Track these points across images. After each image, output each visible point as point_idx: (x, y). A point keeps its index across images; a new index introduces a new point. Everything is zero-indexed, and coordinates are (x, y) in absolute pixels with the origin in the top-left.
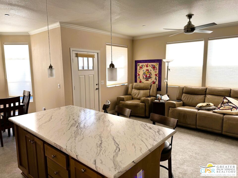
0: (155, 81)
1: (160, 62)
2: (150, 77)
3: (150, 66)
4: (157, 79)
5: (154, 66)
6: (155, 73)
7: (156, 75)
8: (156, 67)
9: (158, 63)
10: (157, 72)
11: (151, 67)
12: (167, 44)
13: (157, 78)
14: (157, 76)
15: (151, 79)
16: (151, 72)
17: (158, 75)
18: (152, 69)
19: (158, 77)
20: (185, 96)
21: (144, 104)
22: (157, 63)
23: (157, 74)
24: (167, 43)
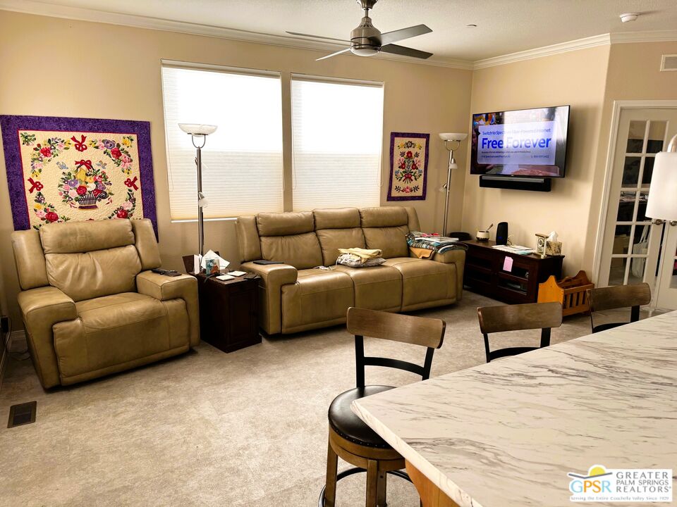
0: (130, 209)
1: (142, 131)
2: (101, 191)
3: (97, 147)
4: (135, 200)
5: (118, 145)
6: (125, 177)
7: (130, 183)
8: (127, 152)
9: (134, 137)
10: (135, 172)
11: (101, 151)
12: (165, 65)
13: (138, 194)
14: (136, 188)
15: (106, 201)
16: (104, 173)
17: (138, 183)
18: (109, 160)
19: (139, 190)
20: (271, 244)
21: (180, 302)
22: (128, 135)
23: (135, 179)
24: (164, 61)
